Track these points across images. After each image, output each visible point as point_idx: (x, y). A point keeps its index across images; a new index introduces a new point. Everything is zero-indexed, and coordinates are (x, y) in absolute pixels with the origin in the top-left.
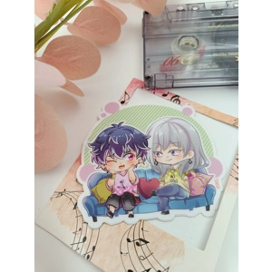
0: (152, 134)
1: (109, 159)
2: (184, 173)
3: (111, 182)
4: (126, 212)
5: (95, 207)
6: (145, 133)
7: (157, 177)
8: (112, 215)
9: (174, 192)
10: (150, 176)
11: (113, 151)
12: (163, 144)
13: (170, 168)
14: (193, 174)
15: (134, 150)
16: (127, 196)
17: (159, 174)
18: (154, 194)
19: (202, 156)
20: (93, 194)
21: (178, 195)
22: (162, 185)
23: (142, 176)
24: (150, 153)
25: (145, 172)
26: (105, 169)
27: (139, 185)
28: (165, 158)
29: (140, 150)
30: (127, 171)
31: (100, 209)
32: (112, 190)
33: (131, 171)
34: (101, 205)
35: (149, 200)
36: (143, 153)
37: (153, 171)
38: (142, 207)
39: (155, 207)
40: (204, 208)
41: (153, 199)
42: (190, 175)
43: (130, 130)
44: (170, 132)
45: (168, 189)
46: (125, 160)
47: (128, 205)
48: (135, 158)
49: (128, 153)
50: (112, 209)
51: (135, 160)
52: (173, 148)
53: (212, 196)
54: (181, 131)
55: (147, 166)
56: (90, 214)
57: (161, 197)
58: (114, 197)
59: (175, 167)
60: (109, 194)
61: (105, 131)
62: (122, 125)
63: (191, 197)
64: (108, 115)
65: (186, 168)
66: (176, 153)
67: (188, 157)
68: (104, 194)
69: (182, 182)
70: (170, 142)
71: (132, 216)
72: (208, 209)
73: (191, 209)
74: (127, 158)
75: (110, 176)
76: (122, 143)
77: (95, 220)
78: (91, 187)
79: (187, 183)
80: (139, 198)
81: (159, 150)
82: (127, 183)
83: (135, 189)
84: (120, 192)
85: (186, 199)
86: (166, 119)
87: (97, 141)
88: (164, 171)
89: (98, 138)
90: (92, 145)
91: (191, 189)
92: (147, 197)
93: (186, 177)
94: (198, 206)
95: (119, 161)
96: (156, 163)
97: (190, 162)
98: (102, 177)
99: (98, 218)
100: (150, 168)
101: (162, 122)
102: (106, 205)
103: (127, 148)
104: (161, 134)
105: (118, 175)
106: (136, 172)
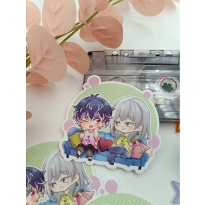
0: (116, 107)
1: (84, 119)
2: (131, 140)
3: (82, 135)
4: (87, 157)
5: (69, 149)
6: (112, 106)
7: (112, 139)
8: (78, 156)
9: (120, 152)
10: (108, 138)
11: (88, 115)
13: (123, 135)
14: (137, 143)
15: (102, 116)
16: (90, 147)
17: (114, 137)
18: (107, 150)
19: (147, 131)
20: (69, 140)
21: (122, 154)
22: (114, 145)
23: (102, 136)
24: (112, 121)
25: (105, 134)
26: (80, 126)
27: (99, 142)
28: (121, 127)
29: (106, 117)
30: (93, 130)
31: (72, 151)
32: (82, 140)
33: (96, 131)
34: (73, 149)
35: (103, 153)
36: (107, 120)
37: (110, 134)
38: (97, 156)
39: (106, 158)
40: (138, 167)
41: (106, 153)
42: (134, 143)
43: (102, 101)
44: (130, 108)
45: (117, 149)
46: (94, 123)
47: (89, 153)
48: (101, 122)
49: (97, 117)
50: (79, 153)
51: (101, 124)
52: (129, 121)
53: (146, 161)
54: (138, 109)
55: (107, 130)
56: (66, 152)
57: (111, 153)
58: (82, 145)
59: (126, 135)
60: (80, 143)
61: (85, 99)
62: (98, 96)
63: (131, 158)
64: (90, 87)
65: (133, 137)
66: (129, 125)
67: (137, 130)
68: (76, 142)
69: (128, 146)
70: (128, 116)
71: (90, 160)
72: (140, 168)
73: (128, 166)
74: (95, 121)
75: (82, 131)
76: (95, 110)
77: (68, 157)
78: (69, 136)
79: (131, 148)
80: (97, 150)
81: (118, 120)
82: (92, 138)
83: (96, 144)
84: (86, 143)
85: (127, 158)
86: (130, 98)
87: (78, 105)
88: (117, 136)
89: (80, 103)
90: (75, 107)
91: (132, 153)
92: (102, 151)
93: (131, 144)
94: (134, 165)
95: (90, 122)
96: (114, 129)
97: (137, 133)
98: (77, 131)
99: (70, 156)
100: (109, 131)
101: (126, 99)
102: (76, 149)
104: (123, 108)
105: (87, 132)
106: (99, 132)
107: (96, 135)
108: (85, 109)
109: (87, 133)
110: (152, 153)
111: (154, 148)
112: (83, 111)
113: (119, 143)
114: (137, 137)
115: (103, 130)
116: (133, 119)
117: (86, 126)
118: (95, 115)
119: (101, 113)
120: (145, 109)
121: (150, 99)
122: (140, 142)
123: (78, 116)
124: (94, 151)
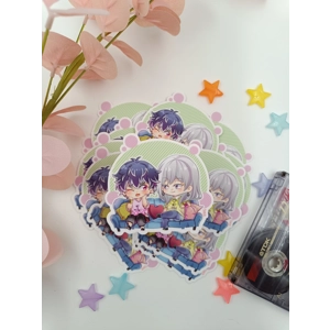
107: (145, 202)
108: (128, 177)
109: (135, 203)
110: (204, 212)
111: (206, 206)
112: (126, 179)
113: (170, 207)
114: (188, 198)
115: (152, 196)
116: (182, 181)
117: (132, 195)
118: (141, 181)
119: (146, 178)
120: (194, 168)
121: (197, 155)
122: (191, 202)
123: (121, 185)
124: (146, 220)
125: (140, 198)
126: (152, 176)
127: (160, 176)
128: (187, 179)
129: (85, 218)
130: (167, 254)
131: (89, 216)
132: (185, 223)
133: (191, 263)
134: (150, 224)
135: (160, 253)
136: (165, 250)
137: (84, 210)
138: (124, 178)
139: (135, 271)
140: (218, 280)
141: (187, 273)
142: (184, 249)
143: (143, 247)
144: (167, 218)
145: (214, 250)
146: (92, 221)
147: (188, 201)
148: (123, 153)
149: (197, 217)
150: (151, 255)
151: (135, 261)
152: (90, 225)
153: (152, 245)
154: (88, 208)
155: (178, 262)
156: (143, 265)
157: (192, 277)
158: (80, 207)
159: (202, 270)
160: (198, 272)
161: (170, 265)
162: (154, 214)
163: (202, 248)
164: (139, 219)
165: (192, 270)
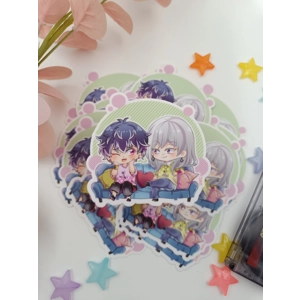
0: (152, 132)
1: (114, 152)
2: (175, 169)
3: (114, 172)
4: (125, 197)
5: (101, 191)
6: (147, 131)
7: (152, 171)
8: (114, 198)
9: (164, 185)
10: (147, 170)
11: (118, 145)
12: (161, 143)
13: (164, 164)
14: (182, 171)
15: (136, 145)
16: (127, 185)
17: (154, 169)
18: (148, 185)
19: (193, 156)
20: (99, 181)
21: (167, 187)
22: (155, 178)
23: (140, 169)
24: (149, 149)
25: (143, 166)
26: (110, 161)
27: (137, 177)
28: (162, 155)
29: (141, 146)
31: (105, 193)
32: (115, 178)
33: (131, 164)
34: (106, 190)
35: (144, 189)
36: (143, 149)
37: (149, 166)
39: (148, 195)
40: (186, 199)
41: (147, 189)
42: (179, 172)
43: (134, 126)
45: (160, 181)
46: (127, 155)
47: (127, 191)
48: (136, 153)
49: (130, 148)
50: (114, 194)
51: (136, 155)
52: (169, 146)
53: (195, 190)
54: (179, 131)
55: (145, 161)
56: (97, 196)
57: (154, 187)
58: (116, 184)
59: (169, 164)
60: (113, 182)
61: (111, 125)
62: (127, 121)
63: (177, 190)
64: (115, 109)
65: (177, 165)
67: (180, 156)
68: (109, 182)
69: (172, 177)
70: (168, 141)
71: (129, 200)
72: (189, 200)
73: (176, 199)
74: (129, 153)
75: (114, 167)
76: (126, 138)
77: (101, 201)
78: (98, 175)
79: (176, 178)
80: (136, 187)
81: (157, 147)
82: (127, 174)
83: (134, 179)
84: (121, 181)
85: (173, 191)
88: (158, 166)
89: (105, 132)
90: (100, 138)
91: (178, 183)
92: (142, 187)
93: (176, 173)
94: (181, 197)
95: (122, 154)
96: (153, 159)
97: (181, 160)
98: (108, 168)
99: (103, 200)
100: (147, 162)
101: (163, 120)
102: (110, 190)
103: (130, 144)
104: (161, 132)
105: (120, 167)
106: (136, 165)
107: (133, 169)
108: (114, 139)
109: (121, 169)
110: (201, 181)
111: (203, 174)
112: (111, 142)
113: (161, 174)
114: (182, 165)
115: (140, 161)
116: (175, 144)
117: (117, 160)
118: (127, 145)
119: (135, 141)
120: (188, 130)
121: (191, 117)
122: (186, 169)
123: (105, 148)
124: (133, 189)
125: (127, 163)
126: (141, 139)
127: (150, 139)
128: (180, 143)
129: (64, 193)
130: (154, 236)
131: (69, 191)
132: (178, 193)
133: (182, 246)
134: (137, 194)
135: (147, 235)
136: (153, 231)
137: (63, 184)
138: (108, 140)
139: (118, 255)
140: (213, 267)
141: (178, 259)
142: (174, 231)
143: (128, 227)
144: (158, 188)
145: (208, 232)
146: (72, 197)
147: (182, 168)
148: (109, 113)
149: (192, 186)
150: (136, 237)
151: (118, 243)
152: (69, 201)
153: (138, 225)
154: (68, 182)
155: (167, 245)
156: (127, 248)
157: (183, 264)
158: (59, 180)
159: (195, 255)
160: (190, 257)
161: (158, 249)
162: (142, 182)
163: (195, 229)
164: (125, 188)
165: (184, 254)
